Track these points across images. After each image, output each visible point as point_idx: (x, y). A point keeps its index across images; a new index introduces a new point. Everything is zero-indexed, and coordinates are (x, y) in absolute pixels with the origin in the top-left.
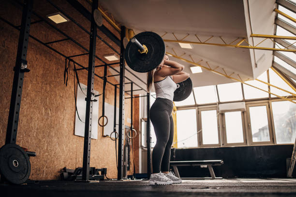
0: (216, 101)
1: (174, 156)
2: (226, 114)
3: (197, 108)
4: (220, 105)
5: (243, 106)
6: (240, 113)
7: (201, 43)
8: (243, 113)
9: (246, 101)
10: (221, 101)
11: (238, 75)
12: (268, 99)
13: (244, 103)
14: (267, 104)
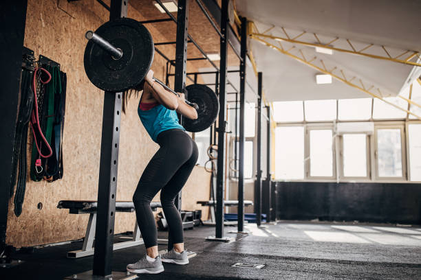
0: (333, 118)
1: (276, 192)
2: (345, 136)
3: (305, 125)
4: (338, 124)
5: (370, 127)
6: (364, 136)
7: (355, 52)
8: (369, 136)
9: (374, 121)
10: (340, 119)
11: (378, 89)
12: (404, 120)
13: (372, 123)
14: (402, 127)
